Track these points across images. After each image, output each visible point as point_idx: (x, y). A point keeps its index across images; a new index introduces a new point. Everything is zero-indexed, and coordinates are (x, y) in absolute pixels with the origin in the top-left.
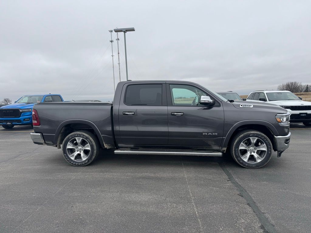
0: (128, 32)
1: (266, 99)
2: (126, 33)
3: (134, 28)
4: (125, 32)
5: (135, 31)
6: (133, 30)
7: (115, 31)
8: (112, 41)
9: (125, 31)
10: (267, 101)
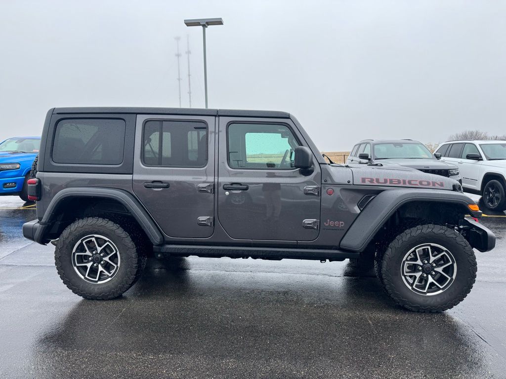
0: (209, 26)
1: (481, 157)
2: (206, 28)
3: (221, 19)
4: (204, 26)
5: (223, 24)
6: (219, 22)
7: (186, 24)
8: (178, 55)
9: (205, 23)
10: (482, 160)
